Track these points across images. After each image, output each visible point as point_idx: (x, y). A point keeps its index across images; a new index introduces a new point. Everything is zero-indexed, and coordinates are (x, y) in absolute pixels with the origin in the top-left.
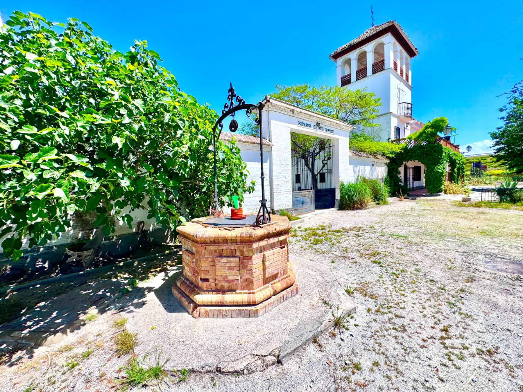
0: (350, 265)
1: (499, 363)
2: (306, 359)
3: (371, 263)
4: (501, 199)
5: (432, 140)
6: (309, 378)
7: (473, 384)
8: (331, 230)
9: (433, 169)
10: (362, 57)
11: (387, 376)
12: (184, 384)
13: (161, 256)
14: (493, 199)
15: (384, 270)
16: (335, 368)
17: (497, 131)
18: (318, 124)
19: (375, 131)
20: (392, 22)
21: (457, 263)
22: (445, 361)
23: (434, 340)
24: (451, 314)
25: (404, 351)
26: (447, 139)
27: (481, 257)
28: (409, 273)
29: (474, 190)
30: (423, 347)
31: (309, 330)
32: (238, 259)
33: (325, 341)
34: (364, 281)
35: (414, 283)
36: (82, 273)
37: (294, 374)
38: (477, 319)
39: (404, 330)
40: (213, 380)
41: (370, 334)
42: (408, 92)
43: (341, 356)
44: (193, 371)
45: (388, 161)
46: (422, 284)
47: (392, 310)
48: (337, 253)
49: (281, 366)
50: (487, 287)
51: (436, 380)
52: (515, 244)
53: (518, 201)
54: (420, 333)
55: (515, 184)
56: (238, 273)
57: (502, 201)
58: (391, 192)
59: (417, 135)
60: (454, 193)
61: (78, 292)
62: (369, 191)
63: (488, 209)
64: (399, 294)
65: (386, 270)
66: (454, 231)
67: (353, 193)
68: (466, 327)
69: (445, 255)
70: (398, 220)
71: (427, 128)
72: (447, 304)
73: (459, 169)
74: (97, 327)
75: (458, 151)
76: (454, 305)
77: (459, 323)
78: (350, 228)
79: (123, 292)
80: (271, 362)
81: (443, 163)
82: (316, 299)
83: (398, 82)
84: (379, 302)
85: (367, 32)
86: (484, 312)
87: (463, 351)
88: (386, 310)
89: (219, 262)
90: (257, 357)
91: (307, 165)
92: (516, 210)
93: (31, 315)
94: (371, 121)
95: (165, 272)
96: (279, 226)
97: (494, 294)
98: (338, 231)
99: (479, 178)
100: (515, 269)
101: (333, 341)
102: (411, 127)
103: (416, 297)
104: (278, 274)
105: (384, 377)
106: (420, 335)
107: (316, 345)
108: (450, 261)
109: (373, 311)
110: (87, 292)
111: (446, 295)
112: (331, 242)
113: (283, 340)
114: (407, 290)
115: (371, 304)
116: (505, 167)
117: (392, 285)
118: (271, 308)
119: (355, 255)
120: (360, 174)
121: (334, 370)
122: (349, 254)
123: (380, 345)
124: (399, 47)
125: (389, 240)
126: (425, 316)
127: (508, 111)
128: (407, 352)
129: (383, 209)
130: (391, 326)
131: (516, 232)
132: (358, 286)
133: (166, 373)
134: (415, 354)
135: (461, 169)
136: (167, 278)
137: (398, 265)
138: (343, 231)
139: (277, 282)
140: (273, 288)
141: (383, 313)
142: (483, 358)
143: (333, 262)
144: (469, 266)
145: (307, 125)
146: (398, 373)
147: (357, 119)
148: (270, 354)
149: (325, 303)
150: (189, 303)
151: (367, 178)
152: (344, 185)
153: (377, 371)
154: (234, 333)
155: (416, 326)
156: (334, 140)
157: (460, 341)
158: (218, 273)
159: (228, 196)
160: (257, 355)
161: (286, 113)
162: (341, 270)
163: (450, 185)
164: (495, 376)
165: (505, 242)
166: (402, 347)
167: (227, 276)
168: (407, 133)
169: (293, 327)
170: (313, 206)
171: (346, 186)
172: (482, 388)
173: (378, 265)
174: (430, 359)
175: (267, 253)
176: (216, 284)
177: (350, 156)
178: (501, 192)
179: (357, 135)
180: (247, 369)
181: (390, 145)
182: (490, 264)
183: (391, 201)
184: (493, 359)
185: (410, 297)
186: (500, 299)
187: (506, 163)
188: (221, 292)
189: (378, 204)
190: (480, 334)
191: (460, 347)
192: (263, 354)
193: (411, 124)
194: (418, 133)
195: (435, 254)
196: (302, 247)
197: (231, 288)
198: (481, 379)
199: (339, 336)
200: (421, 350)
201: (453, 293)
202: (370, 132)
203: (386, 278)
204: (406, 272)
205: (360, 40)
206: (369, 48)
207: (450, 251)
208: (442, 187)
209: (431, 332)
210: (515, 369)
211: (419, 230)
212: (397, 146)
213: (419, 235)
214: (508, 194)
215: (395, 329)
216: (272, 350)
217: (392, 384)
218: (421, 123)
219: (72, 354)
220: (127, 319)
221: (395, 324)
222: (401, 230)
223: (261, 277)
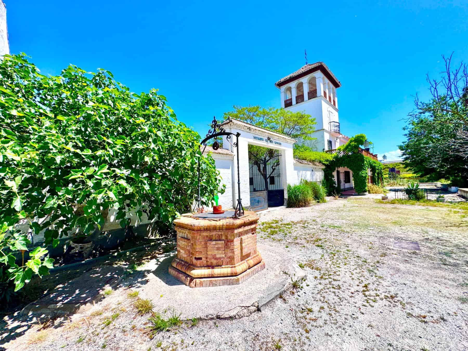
0: (300, 249)
1: (397, 302)
2: (276, 309)
3: (315, 247)
4: (409, 197)
5: (356, 151)
6: (279, 318)
7: (381, 314)
8: (283, 223)
9: (358, 174)
10: (300, 87)
11: (329, 314)
12: (196, 328)
13: (148, 247)
14: (404, 197)
15: (325, 251)
16: (296, 312)
17: (402, 144)
18: (269, 139)
19: (312, 143)
20: (321, 63)
21: (376, 245)
22: (365, 303)
23: (358, 293)
24: (370, 277)
25: (339, 300)
26: (367, 150)
27: (392, 240)
28: (342, 252)
29: (391, 190)
30: (351, 297)
31: (276, 290)
32: (223, 242)
33: (288, 297)
34: (311, 259)
35: (346, 259)
36: (83, 262)
37: (269, 317)
38: (386, 279)
39: (340, 288)
40: (215, 324)
41: (317, 292)
42: (336, 114)
43: (300, 305)
44: (200, 319)
45: (324, 167)
46: (351, 259)
47: (331, 276)
48: (289, 241)
49: (260, 313)
50: (394, 259)
51: (359, 313)
52: (416, 230)
53: (421, 199)
54: (350, 289)
55: (418, 186)
56: (224, 252)
57: (410, 198)
58: (327, 192)
59: (344, 147)
60: (376, 193)
61: (89, 276)
62: (310, 192)
63: (400, 205)
64: (335, 267)
65: (326, 251)
66: (375, 222)
67: (298, 193)
68: (379, 284)
69: (367, 239)
70: (334, 215)
71: (351, 142)
72: (367, 271)
73: (378, 174)
74: (115, 299)
75: (377, 160)
76: (372, 271)
77: (374, 282)
78: (298, 222)
79: (127, 274)
80: (253, 310)
81: (365, 169)
82: (278, 271)
83: (328, 106)
84: (322, 272)
85: (303, 68)
86: (391, 275)
87: (376, 297)
88: (327, 277)
89: (210, 244)
90: (243, 308)
91: (259, 170)
92: (419, 205)
93: (57, 293)
94: (309, 135)
95: (156, 259)
96: (251, 217)
97: (398, 263)
98: (288, 224)
99: (395, 181)
100: (413, 247)
101: (293, 297)
102: (340, 141)
103: (347, 267)
104: (250, 253)
105: (327, 314)
106: (350, 290)
107: (281, 299)
108: (371, 243)
109: (319, 278)
110: (97, 275)
111: (367, 265)
112: (283, 232)
113: (260, 297)
114: (341, 264)
115: (317, 273)
116: (412, 172)
117: (331, 260)
118: (247, 278)
119: (303, 241)
120: (303, 177)
121: (295, 313)
122: (299, 241)
123: (324, 297)
124: (327, 80)
125: (328, 229)
126: (353, 279)
127: (409, 130)
128: (342, 300)
129: (322, 206)
130: (331, 286)
131: (417, 222)
132: (307, 263)
133: (181, 322)
134: (347, 301)
135: (380, 174)
136: (159, 263)
137: (334, 247)
138: (293, 224)
139: (250, 259)
140: (248, 263)
141: (325, 279)
142: (388, 301)
143: (287, 247)
144: (383, 246)
145: (261, 139)
146: (336, 312)
147: (299, 133)
148: (252, 306)
149: (285, 273)
150: (186, 277)
151: (308, 181)
152: (290, 187)
153: (323, 312)
154: (224, 295)
155: (347, 285)
156: (281, 151)
157: (375, 292)
158: (209, 253)
159: (206, 196)
160: (243, 306)
161: (244, 130)
162: (294, 252)
163: (372, 187)
164: (394, 309)
165: (409, 229)
166: (338, 297)
167: (215, 255)
168: (337, 145)
169: (265, 289)
170: (266, 205)
171: (292, 188)
172: (386, 316)
173: (320, 248)
174: (356, 303)
175: (244, 237)
176: (207, 261)
177: (294, 164)
178: (408, 192)
179: (299, 146)
180: (238, 315)
181: (324, 155)
182: (397, 244)
183: (328, 200)
184: (394, 300)
185: (343, 268)
186: (402, 266)
187: (412, 169)
188: (211, 268)
189: (318, 202)
190: (387, 288)
191: (374, 295)
192: (248, 306)
193: (340, 138)
194: (345, 146)
195: (361, 239)
196: (262, 237)
197: (218, 264)
198: (385, 311)
199: (297, 294)
200: (350, 298)
201: (372, 264)
202: (309, 144)
203: (326, 256)
204: (341, 252)
205: (298, 74)
206: (305, 80)
207: (371, 237)
208: (366, 188)
209: (357, 288)
210: (406, 305)
211: (350, 222)
212: (330, 155)
213: (349, 226)
214: (413, 193)
215: (333, 288)
216: (253, 303)
217: (333, 318)
218: (347, 137)
219: (102, 317)
220: (139, 292)
221: (333, 285)
222: (336, 223)
223: (240, 255)
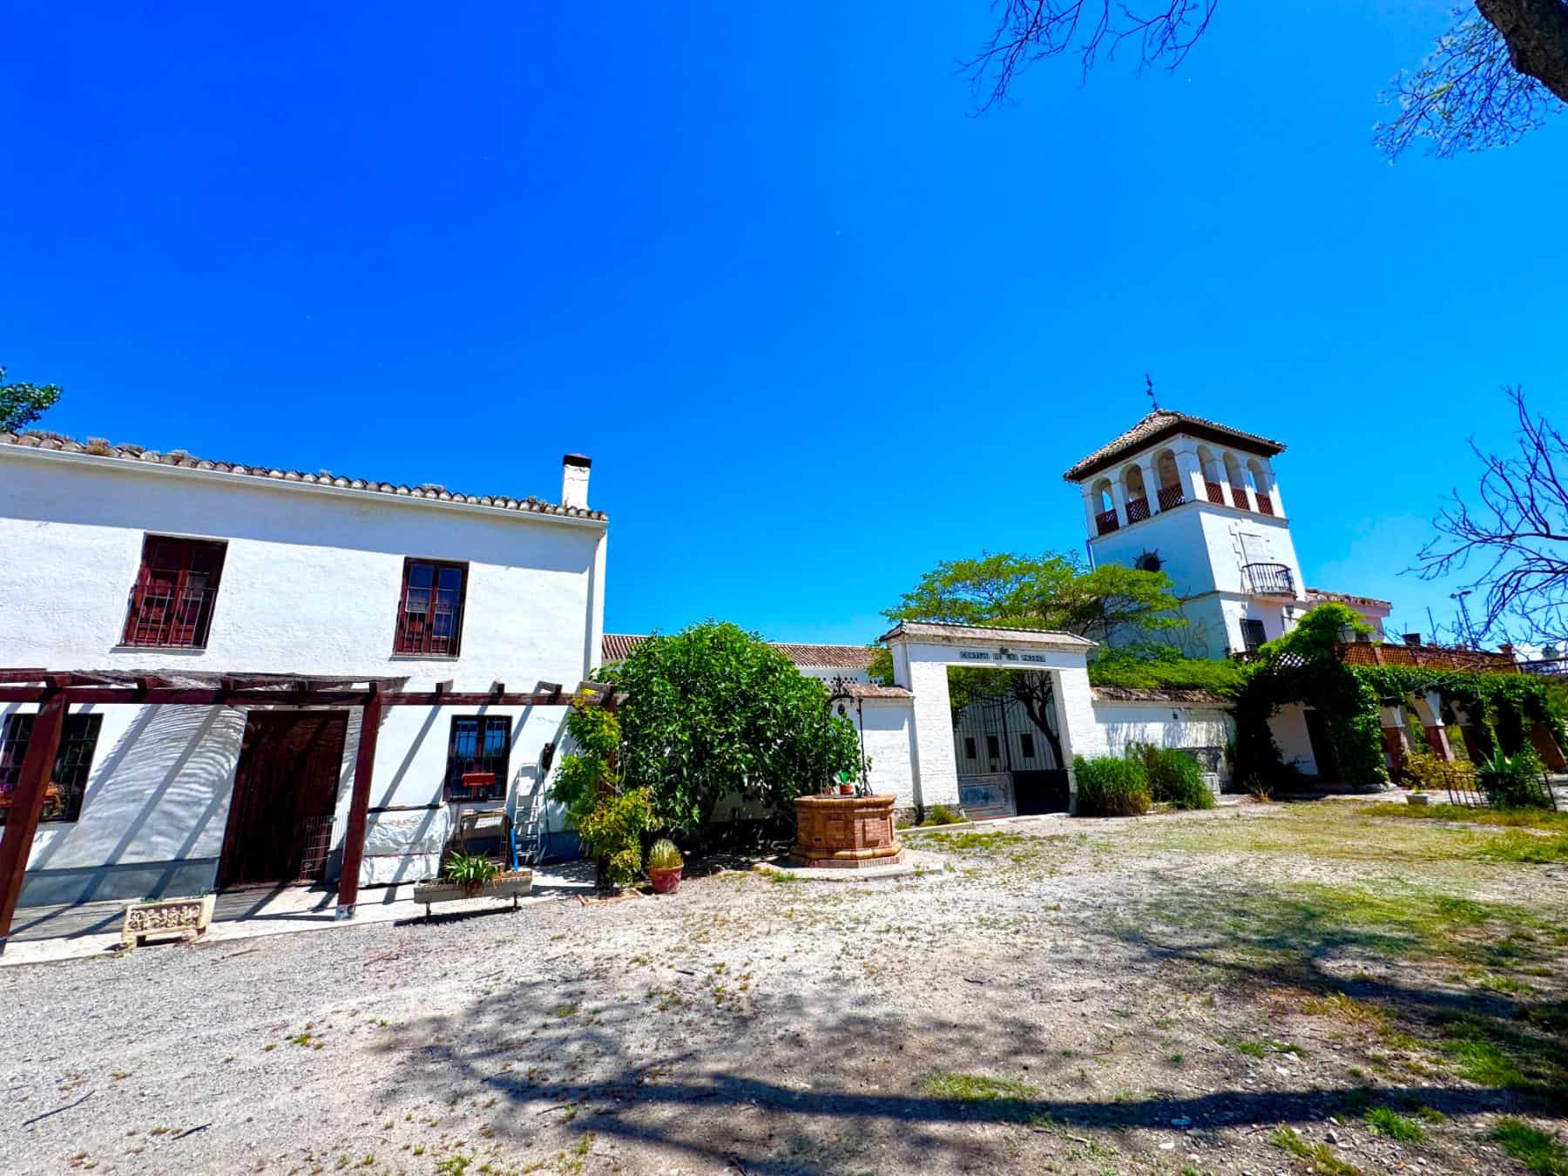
4: (1490, 799)
18: (1004, 651)
32: (843, 822)
42: (1278, 534)
45: (1228, 705)
56: (843, 834)
57: (1492, 802)
59: (1284, 644)
62: (1139, 777)
67: (1101, 778)
71: (1302, 626)
83: (1233, 520)
89: (829, 824)
91: (1031, 713)
104: (877, 841)
120: (1136, 738)
124: (1218, 450)
129: (1193, 816)
140: (873, 852)
145: (981, 655)
151: (1158, 747)
152: (1081, 762)
158: (829, 833)
161: (935, 643)
167: (835, 836)
170: (1011, 805)
177: (1094, 703)
181: (1220, 668)
189: (1181, 806)
197: (838, 847)
206: (1144, 460)
212: (1241, 669)
214: (1500, 787)
223: (862, 840)
